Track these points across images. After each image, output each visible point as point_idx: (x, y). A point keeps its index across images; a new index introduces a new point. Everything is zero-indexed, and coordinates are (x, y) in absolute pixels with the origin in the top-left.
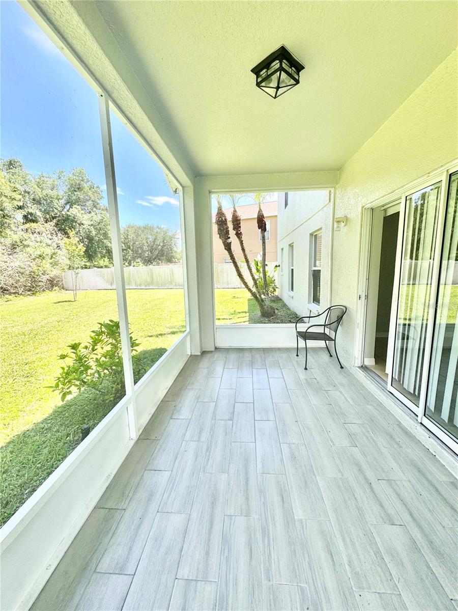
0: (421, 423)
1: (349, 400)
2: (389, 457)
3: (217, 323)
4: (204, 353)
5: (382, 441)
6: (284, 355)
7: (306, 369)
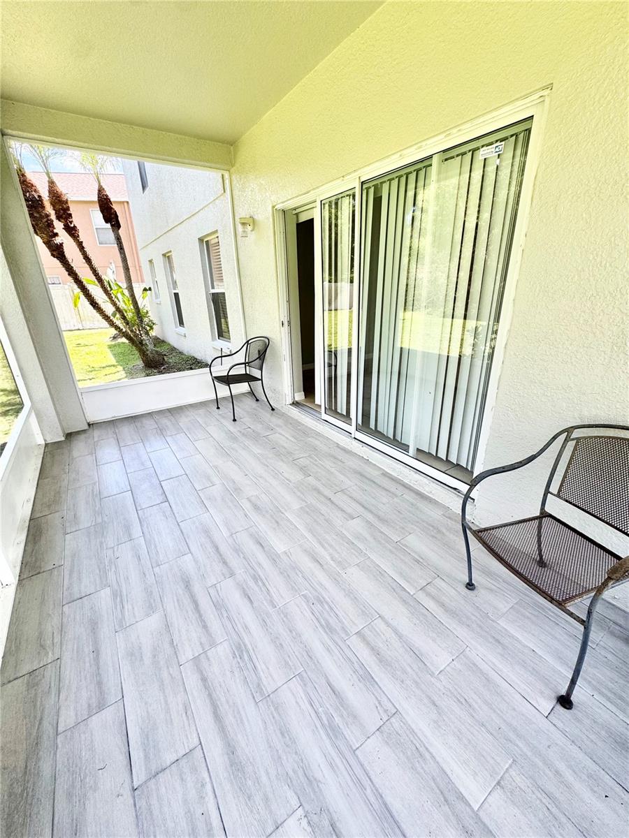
0: (355, 438)
1: (290, 438)
2: (337, 474)
3: (80, 385)
4: (69, 436)
5: (328, 464)
6: (202, 411)
7: (234, 420)
